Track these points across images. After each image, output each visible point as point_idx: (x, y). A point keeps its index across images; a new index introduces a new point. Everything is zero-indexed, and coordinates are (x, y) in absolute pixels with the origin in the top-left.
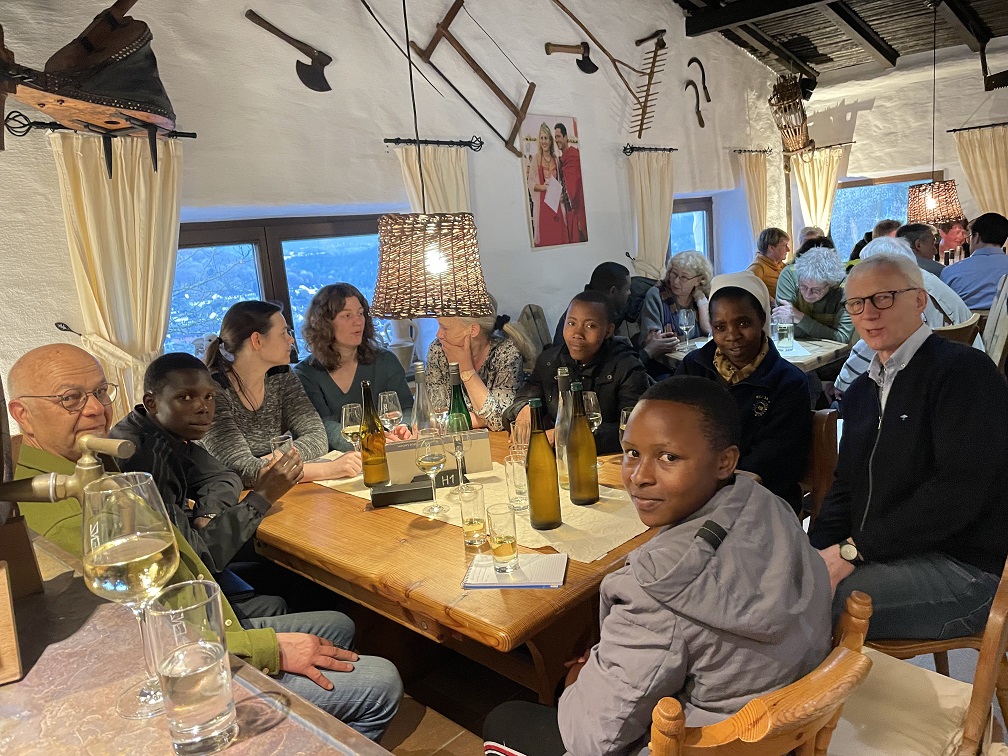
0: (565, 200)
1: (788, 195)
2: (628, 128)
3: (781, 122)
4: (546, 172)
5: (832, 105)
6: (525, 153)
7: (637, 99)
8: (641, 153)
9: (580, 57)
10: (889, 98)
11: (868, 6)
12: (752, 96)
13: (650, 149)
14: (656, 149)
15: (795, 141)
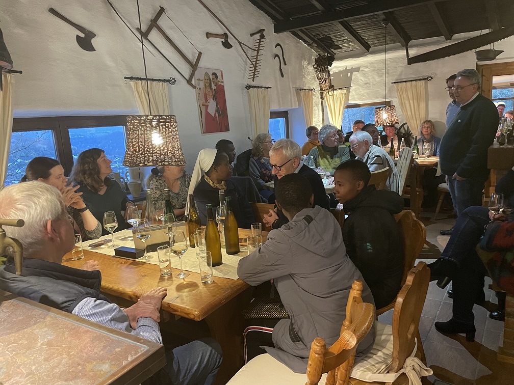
0: (217, 110)
1: (323, 111)
2: (247, 76)
3: (319, 76)
4: (208, 96)
5: (342, 69)
6: (197, 86)
7: (252, 62)
8: (254, 89)
9: (223, 40)
10: (367, 67)
11: (357, 23)
12: (305, 63)
13: (258, 87)
14: (261, 87)
15: (325, 86)
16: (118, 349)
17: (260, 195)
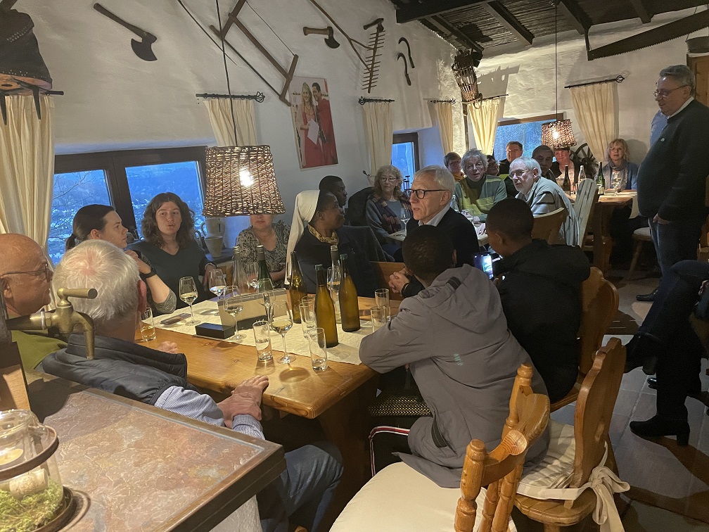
0: (321, 135)
1: (466, 131)
2: (361, 86)
3: (460, 82)
4: (307, 116)
5: (493, 70)
6: (293, 103)
7: (366, 66)
8: (371, 103)
9: (327, 37)
10: (529, 66)
11: (514, 4)
12: (441, 63)
13: (376, 100)
14: (380, 101)
15: (470, 94)
16: (226, 451)
17: (383, 252)
